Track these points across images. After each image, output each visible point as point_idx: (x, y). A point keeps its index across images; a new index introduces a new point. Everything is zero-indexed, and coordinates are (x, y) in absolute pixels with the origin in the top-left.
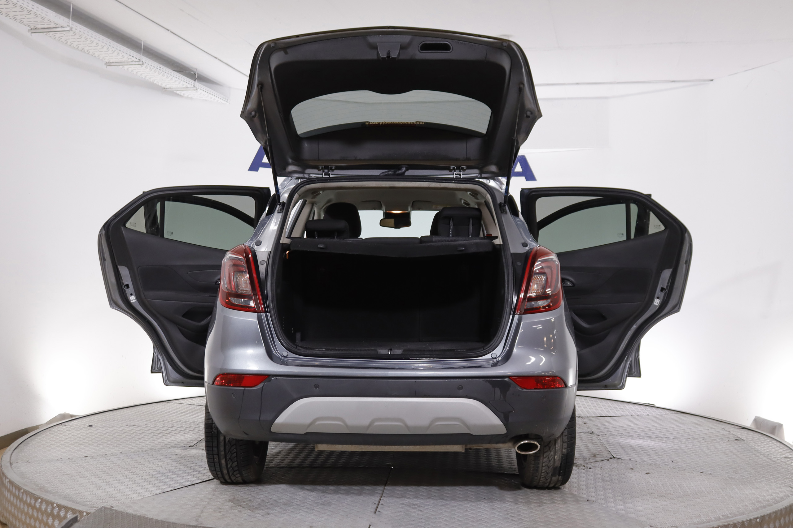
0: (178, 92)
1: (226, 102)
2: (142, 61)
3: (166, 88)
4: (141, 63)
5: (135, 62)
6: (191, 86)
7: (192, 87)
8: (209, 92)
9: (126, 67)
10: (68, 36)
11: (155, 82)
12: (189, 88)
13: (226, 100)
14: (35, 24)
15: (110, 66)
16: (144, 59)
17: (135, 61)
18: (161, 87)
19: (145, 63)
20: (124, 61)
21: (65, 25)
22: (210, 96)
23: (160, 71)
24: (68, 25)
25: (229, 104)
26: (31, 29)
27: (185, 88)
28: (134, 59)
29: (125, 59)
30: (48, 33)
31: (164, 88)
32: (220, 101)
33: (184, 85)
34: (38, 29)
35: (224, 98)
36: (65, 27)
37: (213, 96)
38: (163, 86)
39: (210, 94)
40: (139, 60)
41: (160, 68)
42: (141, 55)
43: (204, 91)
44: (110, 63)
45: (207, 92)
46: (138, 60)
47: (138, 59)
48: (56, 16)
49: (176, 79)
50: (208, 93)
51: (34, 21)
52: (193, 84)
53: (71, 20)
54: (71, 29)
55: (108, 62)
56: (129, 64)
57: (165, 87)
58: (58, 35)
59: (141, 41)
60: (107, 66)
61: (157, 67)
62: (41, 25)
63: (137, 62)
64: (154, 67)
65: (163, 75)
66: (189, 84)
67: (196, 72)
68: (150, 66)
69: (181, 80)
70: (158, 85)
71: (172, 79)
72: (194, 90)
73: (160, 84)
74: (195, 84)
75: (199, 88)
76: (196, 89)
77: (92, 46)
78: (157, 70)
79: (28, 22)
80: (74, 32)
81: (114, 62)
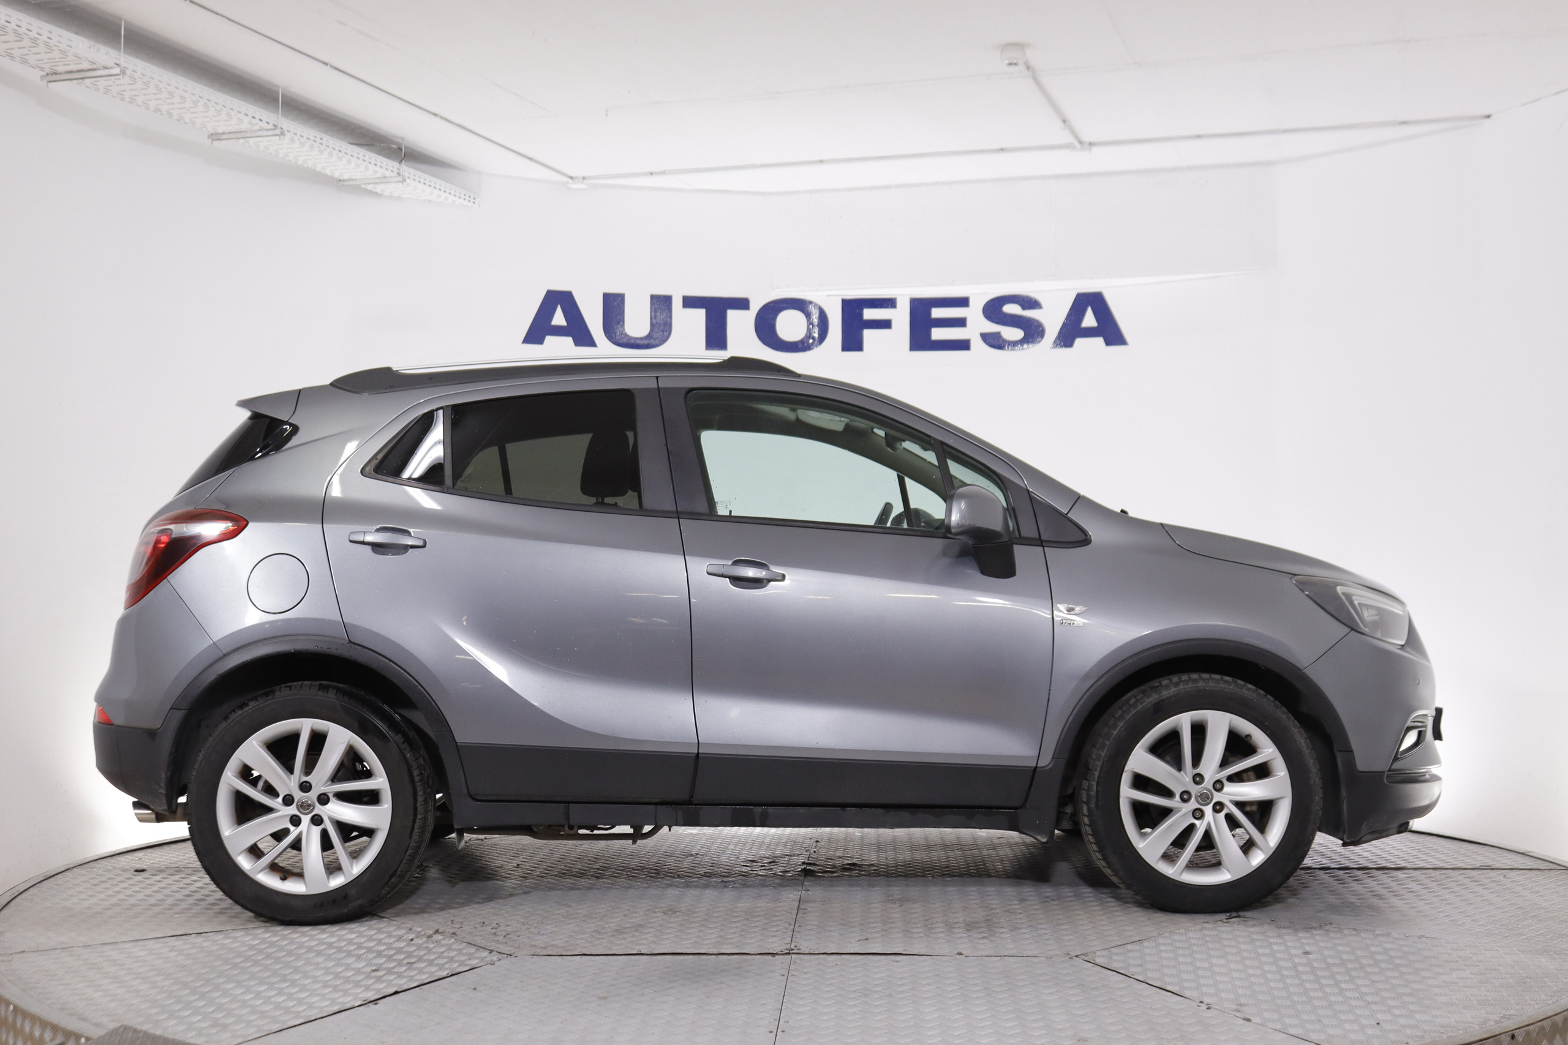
0: (370, 187)
1: (472, 204)
2: (282, 128)
3: (344, 180)
4: (278, 132)
5: (267, 130)
6: (392, 175)
7: (395, 177)
8: (433, 185)
9: (252, 141)
10: (121, 85)
11: (319, 169)
12: (388, 177)
13: (472, 199)
14: (53, 64)
15: (219, 142)
16: (286, 123)
17: (266, 128)
18: (332, 178)
19: (288, 131)
20: (244, 130)
21: (110, 63)
22: (437, 192)
23: (322, 147)
24: (116, 64)
25: (479, 206)
26: (48, 74)
27: (379, 178)
28: (264, 125)
29: (245, 126)
30: (81, 80)
31: (340, 180)
32: (458, 201)
33: (377, 172)
34: (61, 73)
35: (467, 195)
36: (111, 68)
37: (441, 193)
38: (336, 175)
39: (435, 187)
40: (274, 125)
41: (321, 141)
42: (278, 115)
43: (422, 182)
44: (219, 134)
45: (427, 184)
46: (274, 127)
47: (271, 124)
48: (90, 48)
49: (359, 162)
50: (430, 186)
51: (48, 59)
52: (395, 170)
53: (122, 54)
54: (123, 72)
55: (213, 132)
56: (254, 135)
57: (341, 178)
58: (102, 83)
59: (278, 87)
60: (212, 140)
61: (315, 139)
62: (63, 65)
63: (271, 130)
64: (308, 139)
65: (331, 155)
66: (387, 169)
67: (402, 145)
68: (300, 138)
69: (370, 163)
70: (326, 175)
71: (349, 162)
72: (400, 182)
73: (328, 172)
74: (401, 169)
75: (409, 178)
76: (404, 180)
77: (173, 104)
78: (316, 145)
79: (37, 60)
80: (132, 77)
81: (225, 132)
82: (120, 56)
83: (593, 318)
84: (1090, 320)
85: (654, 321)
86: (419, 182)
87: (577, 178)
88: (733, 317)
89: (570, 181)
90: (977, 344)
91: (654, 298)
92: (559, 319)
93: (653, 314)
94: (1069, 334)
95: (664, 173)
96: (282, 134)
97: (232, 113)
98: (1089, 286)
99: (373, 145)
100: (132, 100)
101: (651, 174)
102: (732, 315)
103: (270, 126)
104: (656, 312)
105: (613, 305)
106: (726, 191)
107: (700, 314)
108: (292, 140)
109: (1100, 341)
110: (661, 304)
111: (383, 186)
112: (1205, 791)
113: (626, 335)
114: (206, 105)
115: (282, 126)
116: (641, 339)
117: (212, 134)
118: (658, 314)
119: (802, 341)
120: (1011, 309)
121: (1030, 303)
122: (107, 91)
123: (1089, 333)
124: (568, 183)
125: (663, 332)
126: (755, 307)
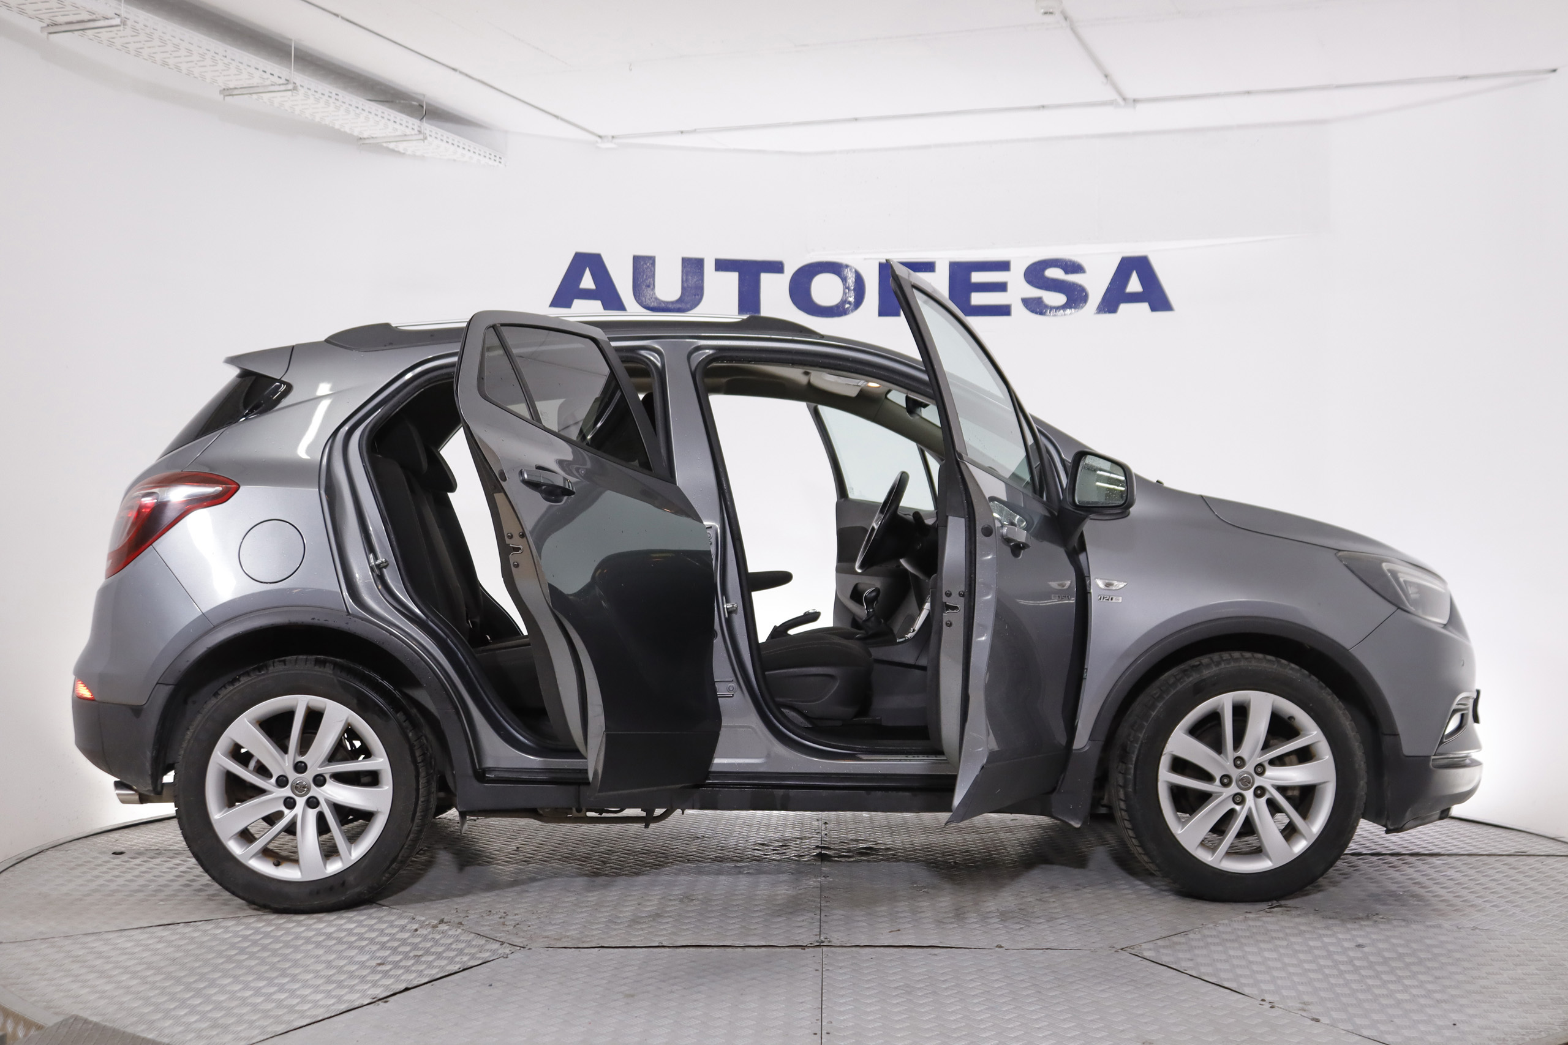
0: (392, 146)
1: (497, 163)
2: (294, 83)
3: (364, 139)
4: (290, 86)
5: (280, 85)
6: (413, 132)
7: (416, 134)
8: (456, 143)
9: (266, 96)
10: (124, 37)
11: (337, 127)
12: (408, 135)
13: (497, 159)
14: (51, 15)
15: (231, 97)
16: (299, 78)
17: (278, 83)
18: (352, 136)
19: (302, 86)
20: (255, 85)
21: (110, 14)
22: (460, 151)
23: (338, 104)
24: (116, 14)
25: (505, 166)
26: (47, 25)
27: (399, 136)
28: (275, 79)
29: (256, 81)
30: (81, 32)
31: (361, 138)
32: (481, 161)
33: (397, 129)
34: (61, 24)
35: (493, 155)
36: (111, 19)
37: (465, 152)
38: (355, 133)
39: (458, 146)
40: (286, 80)
41: (337, 96)
42: (291, 70)
43: (445, 141)
44: (231, 89)
45: (450, 143)
46: (286, 82)
47: (283, 78)
49: (378, 119)
50: (453, 144)
51: (46, 9)
52: (416, 128)
53: (122, 5)
54: (124, 23)
55: (225, 87)
56: (266, 91)
57: (361, 136)
58: (105, 34)
59: (291, 40)
60: (224, 96)
61: (330, 95)
62: (62, 16)
63: (283, 84)
64: (323, 94)
65: (347, 111)
66: (407, 127)
67: (423, 102)
68: (314, 93)
69: (389, 120)
70: (345, 133)
71: (367, 118)
72: (421, 140)
73: (347, 129)
74: (422, 128)
75: (430, 136)
76: (425, 138)
77: (179, 57)
78: (331, 101)
79: (35, 11)
80: (134, 29)
81: (237, 87)
82: (121, 6)
83: (623, 281)
84: (1134, 285)
85: (685, 285)
86: (442, 140)
87: (606, 137)
88: (767, 280)
89: (599, 140)
90: (1018, 309)
91: (686, 262)
92: (587, 282)
93: (684, 278)
94: (1114, 298)
95: (694, 131)
96: (295, 89)
97: (242, 67)
98: (1134, 250)
99: (392, 102)
100: (138, 53)
101: (682, 132)
102: (766, 279)
103: (282, 81)
104: (687, 275)
105: (643, 268)
106: (759, 151)
107: (733, 277)
108: (307, 96)
109: (1144, 307)
110: (693, 268)
111: (405, 144)
112: (1245, 775)
113: (656, 299)
114: (213, 58)
115: (295, 81)
116: (672, 303)
117: (224, 89)
118: (690, 277)
119: (837, 306)
120: (1054, 273)
121: (1073, 267)
122: (111, 44)
123: (1134, 298)
124: (597, 142)
125: (695, 296)
126: (790, 270)
